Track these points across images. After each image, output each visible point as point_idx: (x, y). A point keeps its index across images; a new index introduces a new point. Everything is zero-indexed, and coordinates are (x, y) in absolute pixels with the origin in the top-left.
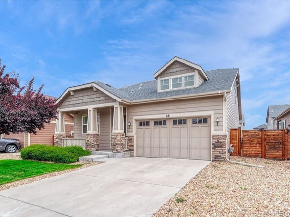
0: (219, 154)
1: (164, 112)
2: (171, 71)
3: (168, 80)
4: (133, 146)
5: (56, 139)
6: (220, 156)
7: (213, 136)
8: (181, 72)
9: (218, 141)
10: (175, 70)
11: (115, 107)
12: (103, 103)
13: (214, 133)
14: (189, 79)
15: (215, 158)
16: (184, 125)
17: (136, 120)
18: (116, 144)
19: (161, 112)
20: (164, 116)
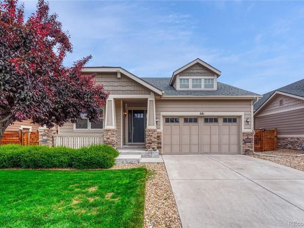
0: (249, 148)
1: (197, 109)
2: (192, 71)
3: (188, 79)
4: (161, 143)
5: (43, 135)
6: (249, 150)
7: (244, 133)
8: (201, 74)
9: (248, 137)
10: (195, 71)
11: (149, 100)
12: (135, 94)
13: (244, 130)
14: (209, 82)
15: (246, 152)
16: (216, 124)
17: (163, 116)
18: (153, 142)
19: (194, 109)
20: (198, 114)
